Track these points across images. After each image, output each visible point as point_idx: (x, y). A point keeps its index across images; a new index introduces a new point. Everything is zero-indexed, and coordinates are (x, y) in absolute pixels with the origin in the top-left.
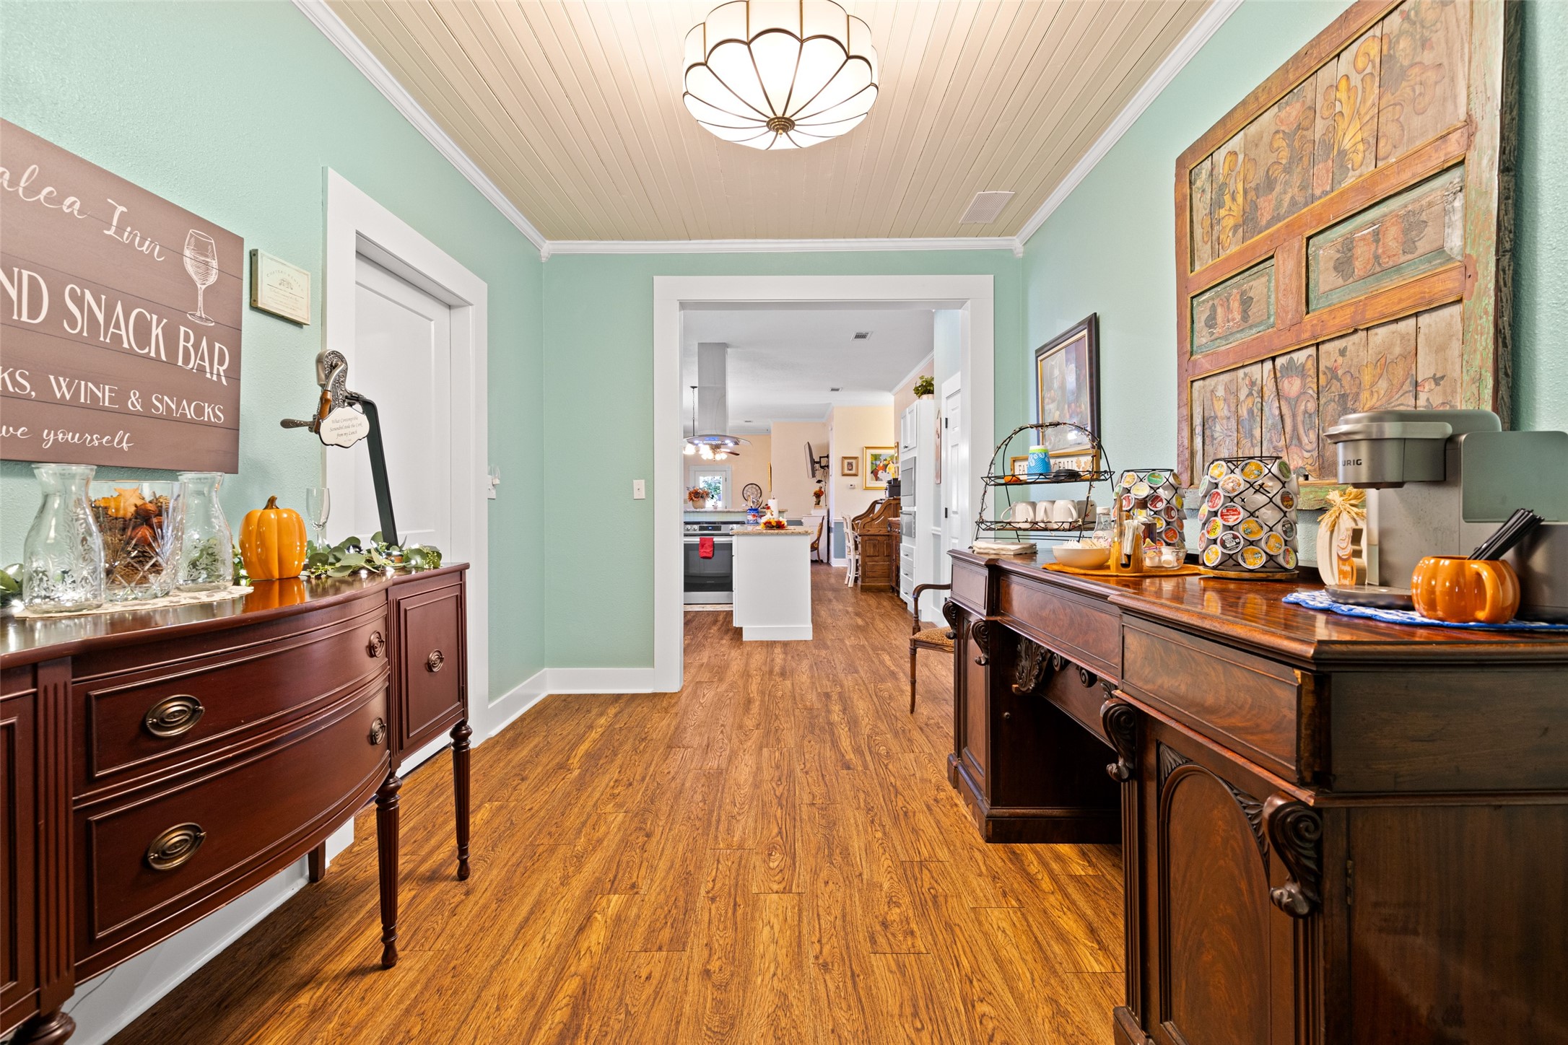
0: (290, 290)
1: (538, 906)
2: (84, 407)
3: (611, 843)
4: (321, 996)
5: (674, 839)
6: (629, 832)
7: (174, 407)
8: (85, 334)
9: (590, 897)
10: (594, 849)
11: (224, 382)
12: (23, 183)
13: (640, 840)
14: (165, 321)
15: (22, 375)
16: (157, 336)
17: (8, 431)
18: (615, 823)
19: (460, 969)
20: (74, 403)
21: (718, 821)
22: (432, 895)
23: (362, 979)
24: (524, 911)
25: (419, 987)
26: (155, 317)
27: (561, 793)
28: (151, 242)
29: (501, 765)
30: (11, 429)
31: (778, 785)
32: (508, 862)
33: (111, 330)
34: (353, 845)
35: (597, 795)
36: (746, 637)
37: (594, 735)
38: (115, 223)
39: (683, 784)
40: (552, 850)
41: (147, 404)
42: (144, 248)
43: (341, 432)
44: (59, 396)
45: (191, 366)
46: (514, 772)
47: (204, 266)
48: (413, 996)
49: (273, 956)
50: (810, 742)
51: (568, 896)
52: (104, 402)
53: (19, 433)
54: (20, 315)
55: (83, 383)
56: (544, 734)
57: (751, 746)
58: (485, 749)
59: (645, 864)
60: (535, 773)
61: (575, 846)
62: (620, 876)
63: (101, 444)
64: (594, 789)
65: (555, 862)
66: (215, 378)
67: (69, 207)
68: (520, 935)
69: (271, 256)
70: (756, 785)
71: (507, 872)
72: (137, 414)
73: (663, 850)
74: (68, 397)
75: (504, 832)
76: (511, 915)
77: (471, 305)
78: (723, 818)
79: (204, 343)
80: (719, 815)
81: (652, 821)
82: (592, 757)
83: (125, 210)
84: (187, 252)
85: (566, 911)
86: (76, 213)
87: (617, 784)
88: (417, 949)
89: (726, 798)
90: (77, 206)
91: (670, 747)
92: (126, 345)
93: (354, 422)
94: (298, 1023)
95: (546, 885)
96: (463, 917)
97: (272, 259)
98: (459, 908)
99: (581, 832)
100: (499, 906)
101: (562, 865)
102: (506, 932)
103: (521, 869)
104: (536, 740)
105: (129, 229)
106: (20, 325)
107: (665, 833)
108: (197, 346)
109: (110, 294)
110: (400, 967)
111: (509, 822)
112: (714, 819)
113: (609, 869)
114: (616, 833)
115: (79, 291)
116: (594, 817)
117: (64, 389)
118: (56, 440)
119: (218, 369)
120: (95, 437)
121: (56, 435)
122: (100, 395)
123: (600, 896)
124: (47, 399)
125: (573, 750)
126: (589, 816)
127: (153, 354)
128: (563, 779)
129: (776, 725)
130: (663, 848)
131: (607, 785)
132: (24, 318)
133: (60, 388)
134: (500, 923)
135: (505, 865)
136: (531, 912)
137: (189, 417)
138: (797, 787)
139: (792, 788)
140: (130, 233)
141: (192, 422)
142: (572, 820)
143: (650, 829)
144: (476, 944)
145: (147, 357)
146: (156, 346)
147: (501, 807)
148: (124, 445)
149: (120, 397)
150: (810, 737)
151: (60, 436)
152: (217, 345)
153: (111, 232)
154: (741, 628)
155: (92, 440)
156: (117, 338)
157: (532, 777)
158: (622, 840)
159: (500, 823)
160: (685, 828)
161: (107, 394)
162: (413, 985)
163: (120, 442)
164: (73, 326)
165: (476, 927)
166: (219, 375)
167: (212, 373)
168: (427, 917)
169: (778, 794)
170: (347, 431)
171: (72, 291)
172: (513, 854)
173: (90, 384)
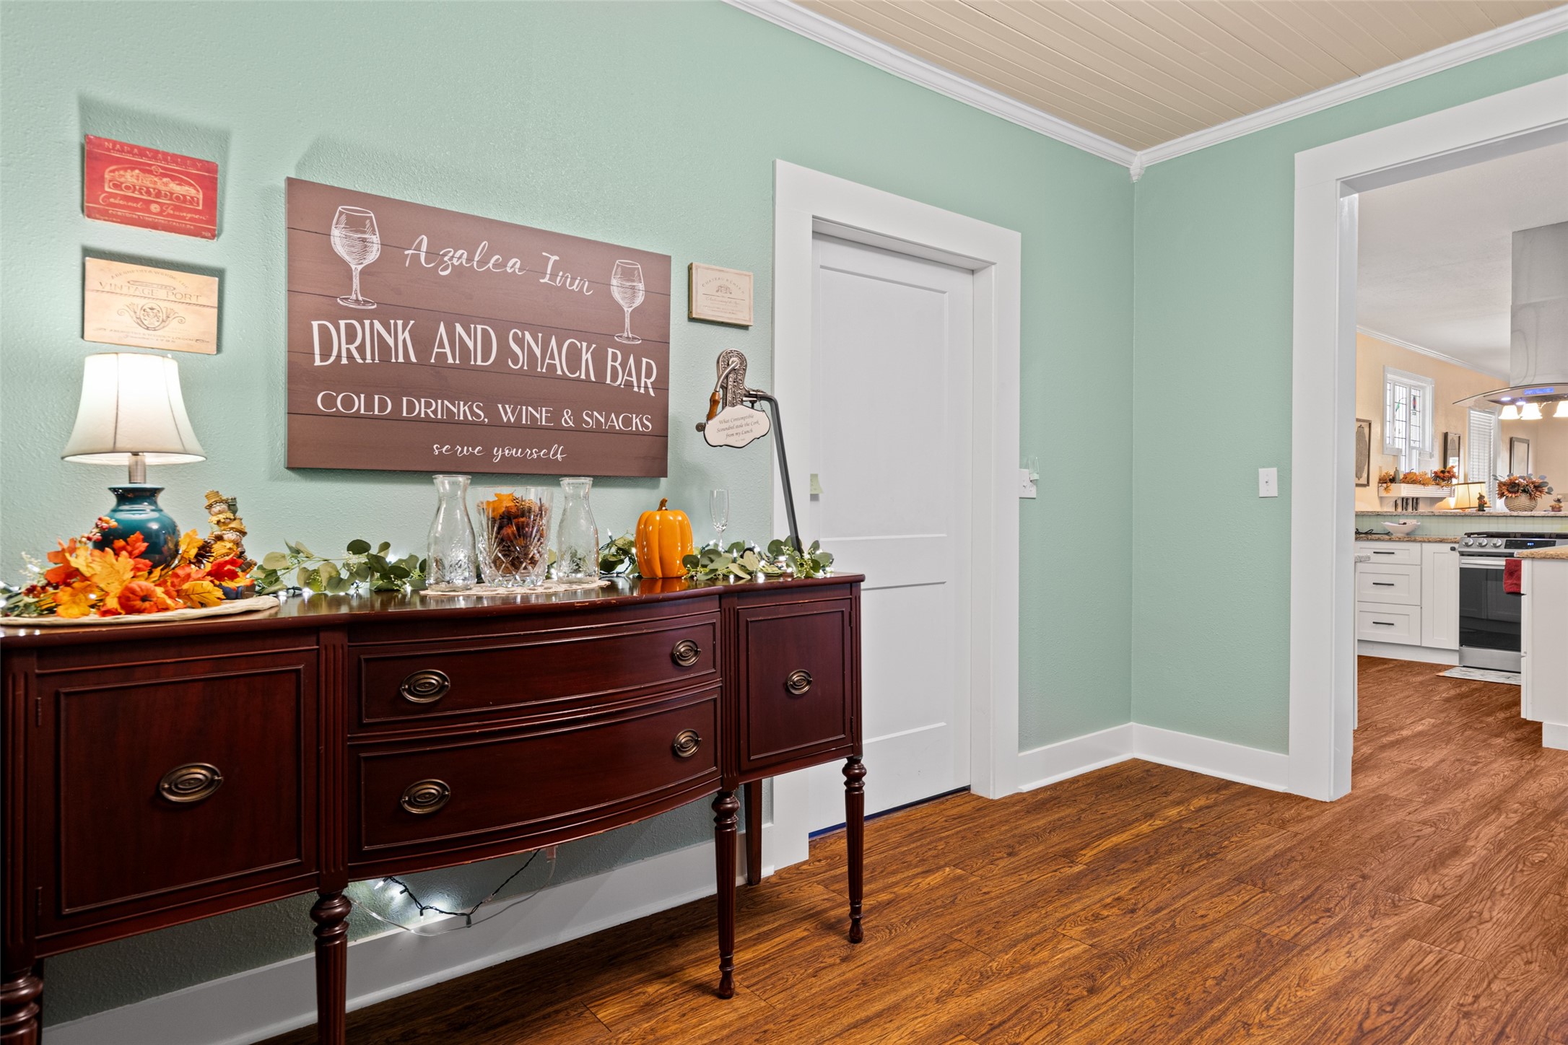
0: (729, 295)
1: (893, 1010)
2: (525, 427)
3: (1034, 979)
4: (662, 994)
5: (1124, 1012)
6: (1072, 974)
7: (603, 420)
8: (525, 368)
9: (951, 1033)
10: (1009, 976)
11: (652, 393)
12: (476, 259)
13: (1076, 991)
14: (594, 346)
15: (478, 407)
16: (587, 360)
17: (468, 451)
18: (1067, 954)
19: (768, 1035)
20: (517, 425)
21: (1214, 1020)
22: (818, 944)
23: (699, 996)
24: (878, 1007)
25: (725, 1032)
26: (585, 344)
27: (1037, 888)
28: (581, 280)
29: (1003, 828)
30: (470, 449)
31: (1381, 1011)
32: (910, 944)
33: (547, 361)
34: (805, 863)
35: (1078, 906)
36: (1548, 741)
37: (1145, 828)
38: (549, 272)
39: (1210, 942)
40: (963, 953)
41: (578, 418)
42: (575, 287)
43: (730, 432)
44: (505, 420)
45: (618, 383)
46: (1010, 842)
47: (631, 291)
48: (714, 1038)
49: (671, 937)
50: (1528, 963)
51: (930, 1018)
52: (541, 422)
53: (476, 451)
54: (475, 361)
55: (524, 408)
56: (1083, 806)
57: (1388, 927)
58: (1005, 803)
59: (1054, 1026)
60: (1028, 852)
61: (993, 960)
62: (1007, 1026)
63: (539, 456)
64: (1080, 898)
65: (953, 970)
66: (642, 391)
67: (512, 267)
68: (847, 1034)
69: (707, 266)
70: (1336, 994)
71: (899, 955)
72: (569, 430)
73: (1092, 1021)
74: (512, 420)
75: (938, 907)
76: (859, 1006)
77: (994, 264)
78: (1230, 1017)
79: (631, 360)
80: (1224, 1012)
81: (1116, 974)
82: (1116, 854)
83: (557, 258)
84: (614, 282)
85: (913, 1033)
86: (517, 271)
87: (1115, 903)
88: (758, 993)
89: (1262, 991)
90: (518, 265)
91: (1239, 880)
92: (559, 372)
93: (749, 421)
94: (632, 1007)
95: (921, 991)
96: (819, 983)
97: (708, 269)
98: (824, 972)
99: (1015, 946)
100: (858, 989)
101: (958, 976)
102: (839, 1022)
103: (914, 960)
104: (1068, 811)
105: (561, 274)
106: (477, 369)
107: (1118, 999)
108: (624, 364)
109: (545, 330)
110: (731, 1003)
111: (952, 899)
112: (1212, 1012)
113: (1004, 1009)
114: (1054, 968)
115: (520, 333)
116: (1047, 935)
117: (510, 414)
118: (503, 455)
119: (645, 382)
120: (534, 451)
121: (503, 451)
122: (538, 416)
123: (963, 1037)
124: (496, 423)
125: (1100, 839)
126: (1044, 929)
127: (583, 377)
128: (1055, 871)
129: (1477, 908)
130: (1096, 1018)
131: (1102, 900)
132: (479, 362)
133: (506, 413)
134: (842, 1008)
135: (905, 946)
136: (879, 1015)
137: (617, 428)
138: (1420, 1031)
139: (1407, 1027)
140: (562, 277)
141: (621, 433)
142: (1018, 927)
143: (1104, 983)
144: (803, 1018)
145: (578, 380)
146: (587, 368)
147: (959, 878)
148: (559, 456)
149: (555, 416)
150: (1540, 954)
151: (507, 452)
152: (644, 360)
153: (546, 280)
154: (1541, 723)
155: (532, 454)
156: (552, 367)
157: (1024, 854)
158: (1052, 981)
159: (942, 896)
160: (1153, 1004)
161: (544, 415)
162: (723, 1027)
163: (555, 454)
164: (516, 363)
165: (819, 1000)
166: (646, 387)
167: (639, 387)
168: (793, 965)
169: (1368, 1025)
170: (740, 430)
171: (515, 334)
172: (922, 938)
173: (530, 408)
